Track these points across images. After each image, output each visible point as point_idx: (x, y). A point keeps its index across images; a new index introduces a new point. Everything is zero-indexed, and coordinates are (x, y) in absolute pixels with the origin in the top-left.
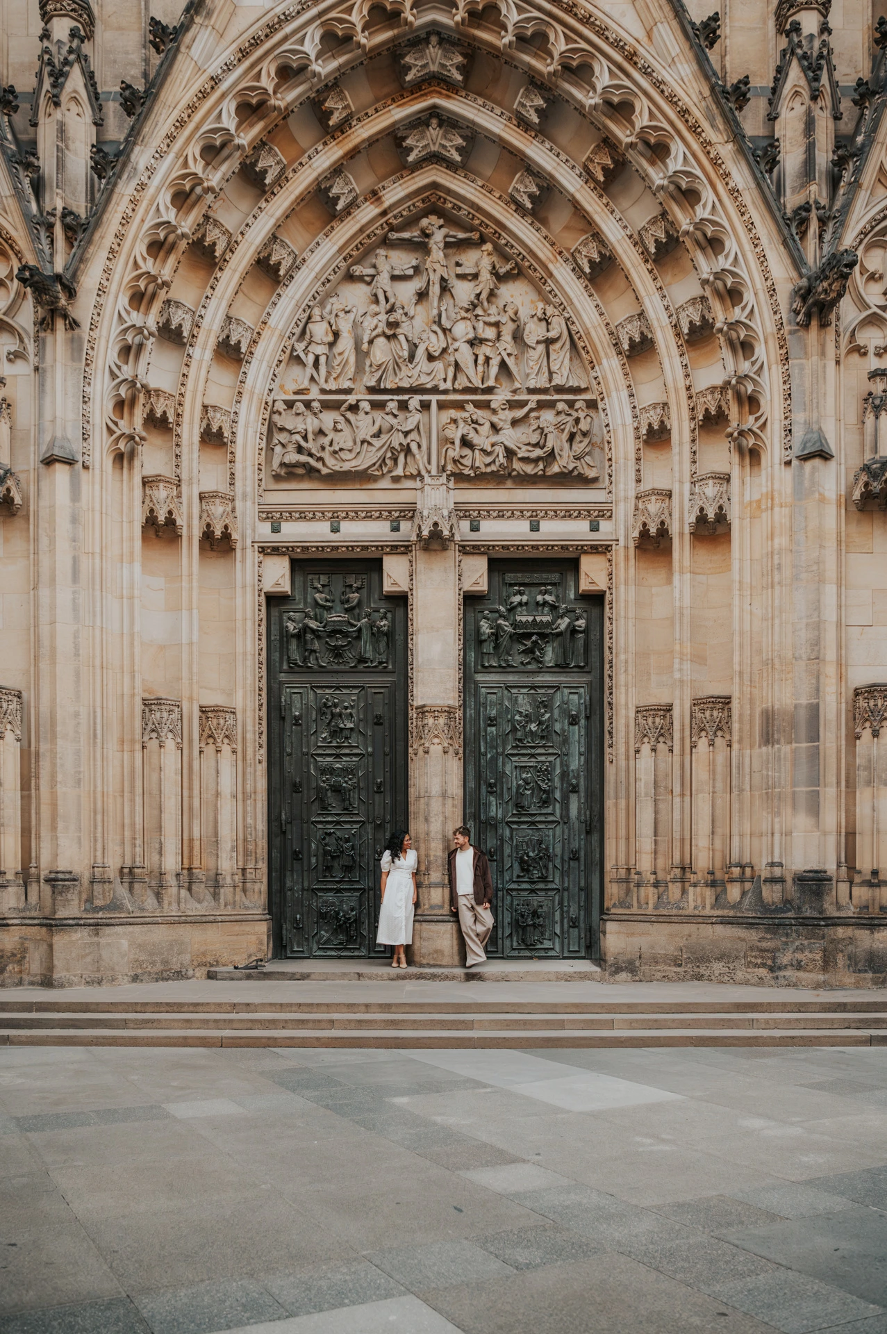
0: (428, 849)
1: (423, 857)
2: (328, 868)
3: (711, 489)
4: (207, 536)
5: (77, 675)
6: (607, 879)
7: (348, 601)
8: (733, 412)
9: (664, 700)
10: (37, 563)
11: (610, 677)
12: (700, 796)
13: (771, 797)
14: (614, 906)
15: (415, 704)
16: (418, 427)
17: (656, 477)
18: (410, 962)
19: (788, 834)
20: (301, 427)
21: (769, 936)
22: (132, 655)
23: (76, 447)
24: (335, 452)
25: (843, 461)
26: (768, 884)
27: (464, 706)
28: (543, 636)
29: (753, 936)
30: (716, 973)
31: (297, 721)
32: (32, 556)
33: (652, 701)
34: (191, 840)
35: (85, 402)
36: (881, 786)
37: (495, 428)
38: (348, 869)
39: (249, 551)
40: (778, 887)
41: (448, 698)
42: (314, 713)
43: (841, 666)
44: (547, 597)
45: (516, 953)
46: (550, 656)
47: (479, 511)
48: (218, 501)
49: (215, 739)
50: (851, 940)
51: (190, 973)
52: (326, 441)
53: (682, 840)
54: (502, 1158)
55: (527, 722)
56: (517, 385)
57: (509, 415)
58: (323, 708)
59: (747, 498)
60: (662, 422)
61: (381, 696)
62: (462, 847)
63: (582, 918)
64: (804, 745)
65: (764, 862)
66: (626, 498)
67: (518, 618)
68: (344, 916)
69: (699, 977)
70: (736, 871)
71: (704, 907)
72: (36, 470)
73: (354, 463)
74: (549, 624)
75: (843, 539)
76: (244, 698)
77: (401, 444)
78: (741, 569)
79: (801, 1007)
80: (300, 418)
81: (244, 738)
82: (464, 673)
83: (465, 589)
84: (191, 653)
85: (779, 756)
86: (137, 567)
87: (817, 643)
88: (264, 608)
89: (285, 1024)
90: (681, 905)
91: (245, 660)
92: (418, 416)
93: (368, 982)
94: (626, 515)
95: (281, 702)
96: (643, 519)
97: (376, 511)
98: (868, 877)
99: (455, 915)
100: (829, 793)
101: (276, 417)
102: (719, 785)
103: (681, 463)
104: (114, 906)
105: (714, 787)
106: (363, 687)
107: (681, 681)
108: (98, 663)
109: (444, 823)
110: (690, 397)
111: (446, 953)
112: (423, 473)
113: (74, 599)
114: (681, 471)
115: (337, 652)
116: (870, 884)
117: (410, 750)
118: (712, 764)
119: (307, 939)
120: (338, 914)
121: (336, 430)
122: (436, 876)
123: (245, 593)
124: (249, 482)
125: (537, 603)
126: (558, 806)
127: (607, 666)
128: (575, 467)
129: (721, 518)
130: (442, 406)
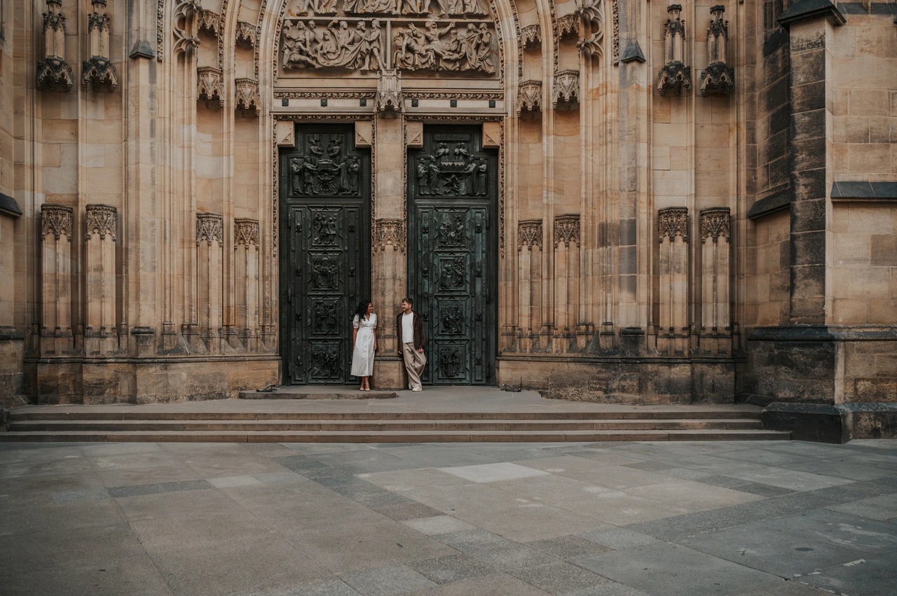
0: (384, 313)
1: (380, 318)
2: (318, 325)
3: (567, 81)
4: (240, 109)
5: (154, 198)
6: (500, 333)
7: (332, 151)
8: (581, 31)
9: (537, 217)
10: (127, 124)
11: (502, 202)
12: (560, 279)
13: (606, 281)
14: (505, 351)
15: (376, 218)
16: (378, 39)
17: (532, 73)
18: (372, 387)
19: (617, 304)
20: (302, 37)
21: (604, 370)
22: (190, 185)
23: (154, 47)
24: (324, 54)
25: (651, 64)
26: (603, 336)
27: (407, 220)
28: (458, 175)
29: (593, 370)
30: (571, 394)
31: (298, 229)
32: (124, 119)
33: (529, 217)
34: (228, 307)
35: (159, 18)
36: (676, 274)
37: (428, 40)
38: (331, 326)
39: (267, 118)
40: (610, 338)
41: (398, 215)
42: (310, 224)
43: (650, 195)
44: (462, 150)
45: (441, 382)
46: (463, 188)
47: (418, 93)
48: (247, 85)
49: (245, 241)
50: (657, 373)
51: (228, 394)
52: (318, 47)
53: (548, 308)
54: (429, 512)
55: (448, 231)
56: (443, 12)
57: (437, 31)
58: (316, 221)
59: (590, 87)
60: (536, 37)
61: (353, 213)
62: (406, 312)
63: (484, 358)
64: (626, 246)
65: (601, 322)
66: (512, 87)
67: (443, 163)
68: (329, 357)
69: (559, 397)
70: (583, 328)
71: (562, 351)
72: (127, 62)
73: (336, 61)
74: (462, 167)
75: (651, 114)
76: (264, 214)
77: (367, 49)
78: (586, 133)
79: (624, 416)
80: (301, 32)
81: (264, 240)
82: (408, 199)
83: (408, 144)
84: (229, 184)
85: (611, 254)
86: (194, 127)
87: (634, 181)
88: (277, 156)
89: (289, 427)
90: (548, 350)
91: (264, 189)
92: (378, 31)
93: (344, 400)
94: (512, 98)
95: (288, 217)
96: (524, 100)
97: (350, 93)
98: (667, 332)
99: (401, 357)
100: (643, 278)
101: (285, 31)
102: (572, 272)
103: (548, 63)
104: (178, 350)
105: (568, 273)
106: (342, 208)
107: (548, 205)
108: (167, 189)
109: (394, 296)
110: (554, 22)
111: (395, 381)
112: (382, 68)
113: (151, 148)
114: (548, 69)
115: (325, 185)
116: (669, 337)
117: (372, 248)
118: (568, 259)
119: (305, 372)
120: (325, 356)
121: (325, 40)
122: (388, 331)
123: (264, 145)
124: (268, 73)
125: (455, 154)
126: (468, 285)
127: (500, 195)
128: (480, 66)
129: (574, 100)
130: (394, 25)
